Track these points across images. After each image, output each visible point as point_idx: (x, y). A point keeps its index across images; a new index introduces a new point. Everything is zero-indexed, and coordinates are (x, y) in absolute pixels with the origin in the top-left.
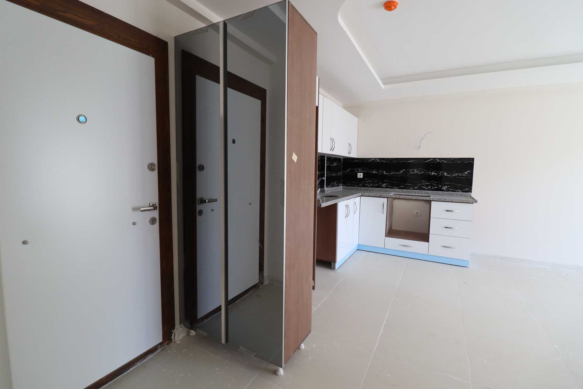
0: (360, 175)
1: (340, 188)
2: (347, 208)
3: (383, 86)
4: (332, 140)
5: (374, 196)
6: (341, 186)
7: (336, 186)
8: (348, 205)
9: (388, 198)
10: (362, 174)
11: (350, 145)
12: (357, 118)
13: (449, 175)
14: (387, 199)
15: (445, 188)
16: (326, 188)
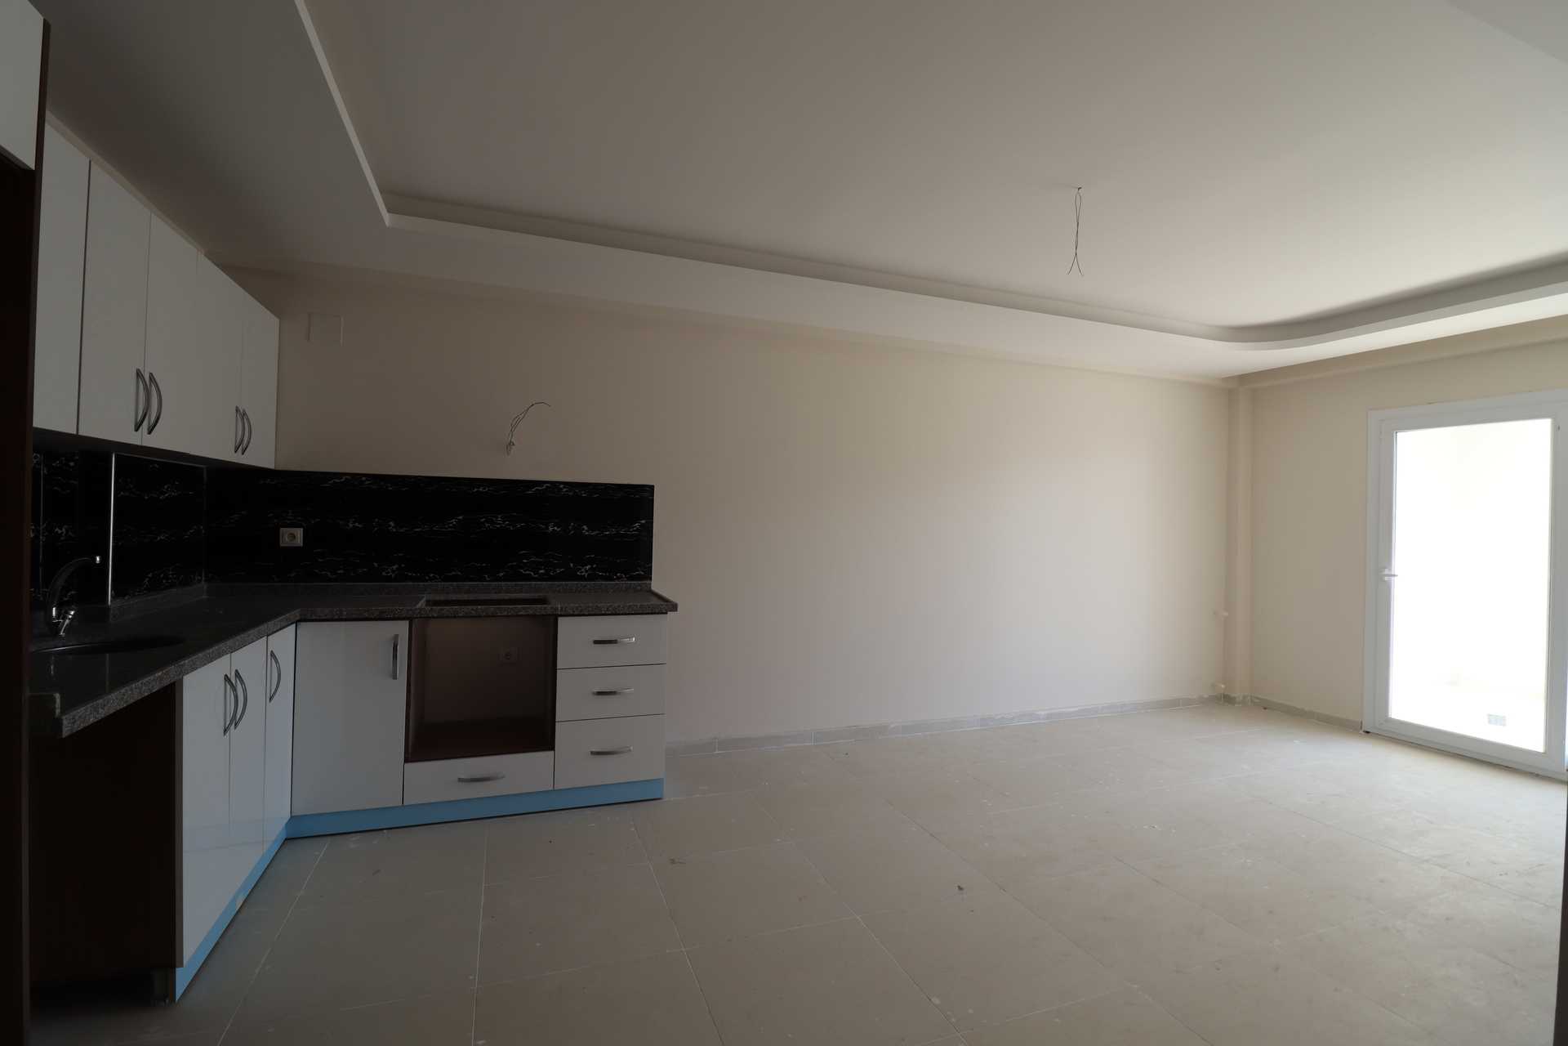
0: (293, 537)
1: (199, 591)
2: (234, 688)
3: (387, 218)
4: (147, 383)
5: (354, 616)
6: (200, 581)
7: (172, 586)
8: (237, 674)
9: (411, 620)
10: (299, 533)
11: (242, 415)
12: (278, 317)
13: (593, 531)
14: (406, 623)
15: (586, 571)
16: (119, 602)
